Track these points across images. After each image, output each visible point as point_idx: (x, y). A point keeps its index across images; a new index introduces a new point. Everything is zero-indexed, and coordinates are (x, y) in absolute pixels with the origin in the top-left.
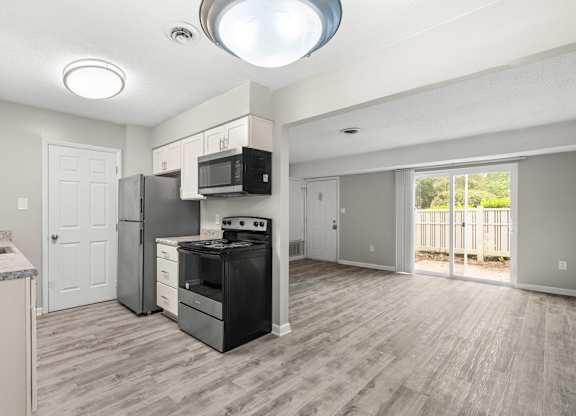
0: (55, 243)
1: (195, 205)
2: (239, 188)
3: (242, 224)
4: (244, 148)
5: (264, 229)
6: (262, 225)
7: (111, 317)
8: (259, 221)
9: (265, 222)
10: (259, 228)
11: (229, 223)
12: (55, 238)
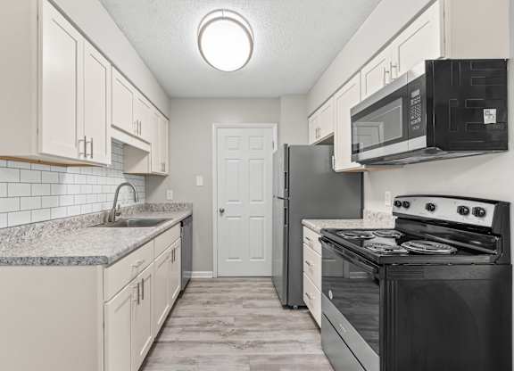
0: (221, 215)
1: (356, 179)
2: (421, 142)
3: (431, 208)
4: (429, 64)
5: (487, 221)
6: (479, 213)
7: (258, 298)
8: (471, 205)
9: (490, 209)
10: (472, 220)
11: (407, 205)
12: (222, 211)
